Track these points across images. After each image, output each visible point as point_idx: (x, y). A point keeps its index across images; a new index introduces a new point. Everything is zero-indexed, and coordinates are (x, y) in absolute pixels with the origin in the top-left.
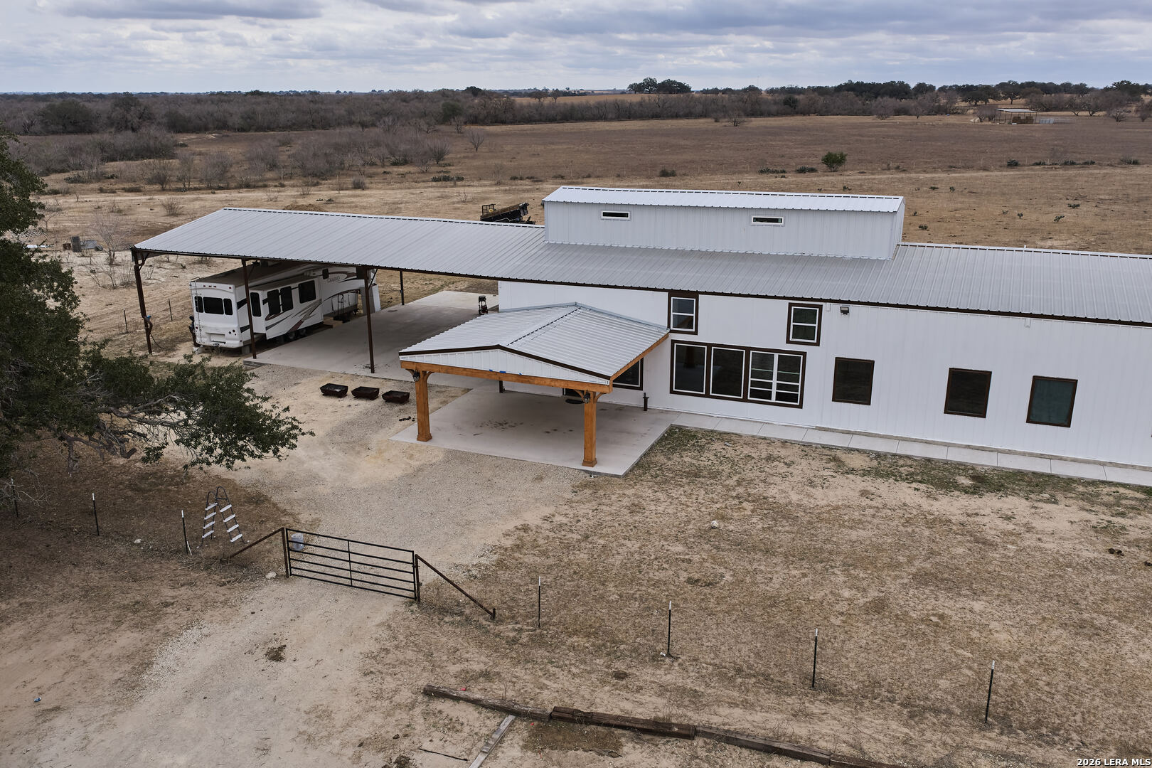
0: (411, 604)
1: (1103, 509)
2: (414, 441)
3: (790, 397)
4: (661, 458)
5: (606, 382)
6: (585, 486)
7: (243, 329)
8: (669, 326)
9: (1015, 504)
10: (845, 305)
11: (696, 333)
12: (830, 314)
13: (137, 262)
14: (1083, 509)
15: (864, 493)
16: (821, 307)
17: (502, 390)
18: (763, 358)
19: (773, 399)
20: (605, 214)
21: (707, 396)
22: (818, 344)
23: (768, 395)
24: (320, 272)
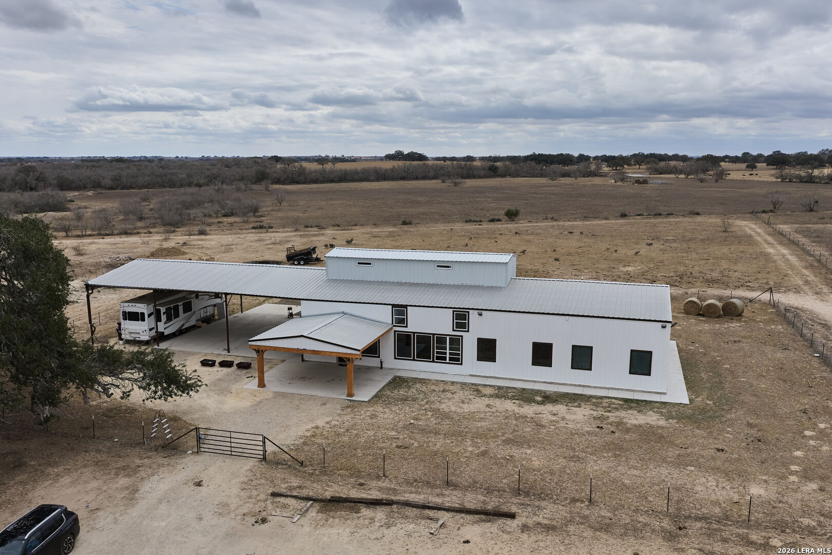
0: (262, 461)
1: (602, 409)
2: (256, 388)
3: (456, 359)
4: (388, 393)
5: (358, 353)
6: (348, 407)
7: (151, 330)
8: (393, 323)
9: (561, 409)
10: (480, 311)
11: (407, 327)
12: (473, 315)
13: (88, 292)
14: (592, 410)
15: (488, 406)
16: (468, 312)
17: (303, 360)
18: (441, 339)
19: (448, 361)
20: (359, 263)
21: (414, 360)
22: (468, 331)
23: (445, 359)
24: (194, 295)
